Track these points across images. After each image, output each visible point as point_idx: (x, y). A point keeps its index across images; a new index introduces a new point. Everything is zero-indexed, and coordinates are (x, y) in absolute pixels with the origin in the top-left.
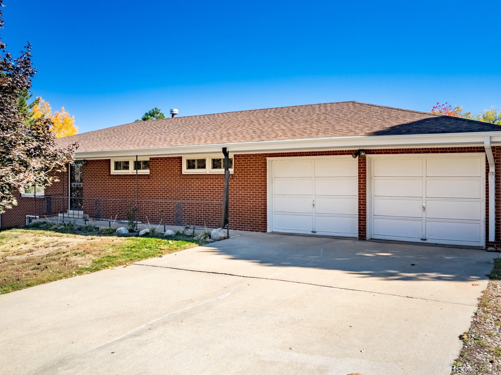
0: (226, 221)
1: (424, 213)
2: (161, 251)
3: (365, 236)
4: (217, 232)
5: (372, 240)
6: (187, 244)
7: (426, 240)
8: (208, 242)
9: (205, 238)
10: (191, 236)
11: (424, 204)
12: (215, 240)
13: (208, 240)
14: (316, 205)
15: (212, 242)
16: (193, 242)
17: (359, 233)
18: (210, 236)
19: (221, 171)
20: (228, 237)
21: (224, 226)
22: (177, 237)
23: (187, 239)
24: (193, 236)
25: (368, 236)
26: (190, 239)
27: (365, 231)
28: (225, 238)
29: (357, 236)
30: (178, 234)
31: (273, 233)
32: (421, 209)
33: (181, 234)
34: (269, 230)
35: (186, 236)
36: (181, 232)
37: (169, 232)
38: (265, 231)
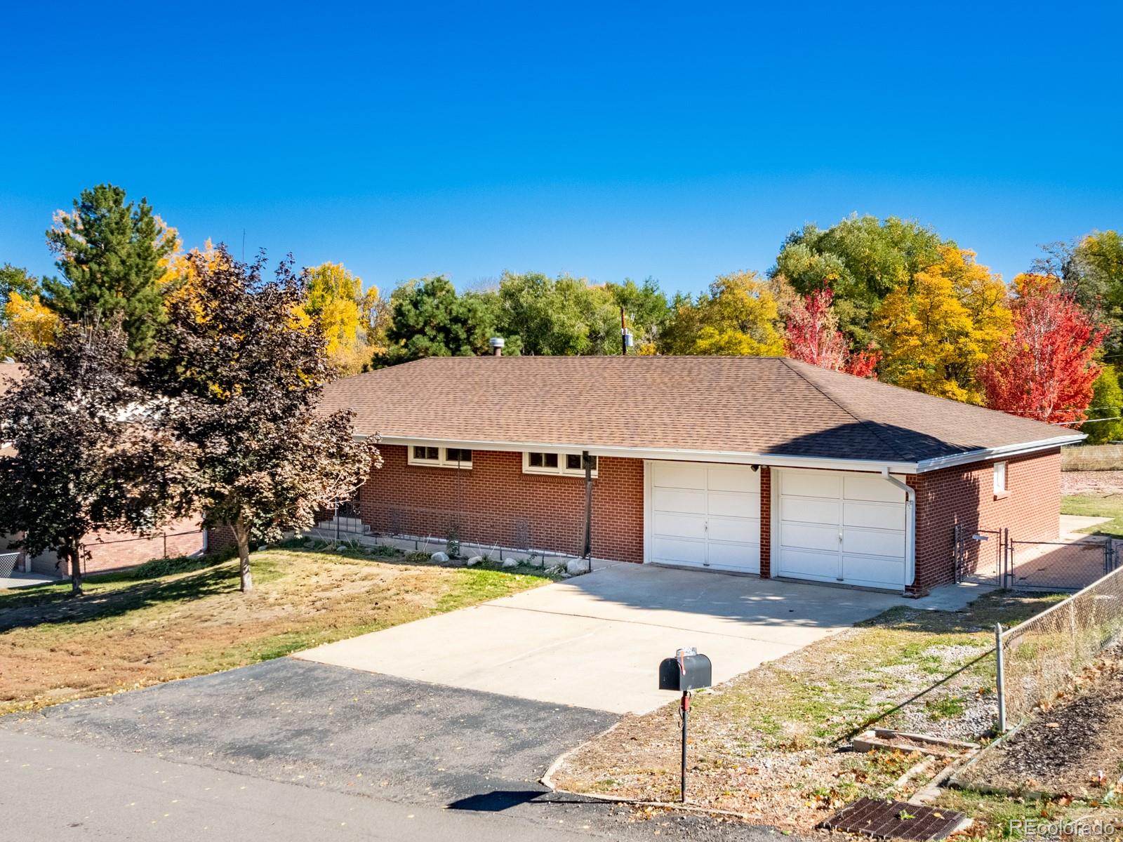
0: (587, 550)
1: (841, 546)
2: (510, 590)
3: (769, 574)
4: (576, 564)
5: (779, 578)
6: (539, 581)
7: (842, 580)
8: (564, 578)
9: (559, 572)
10: (540, 568)
11: (841, 534)
12: (573, 575)
13: (564, 575)
14: (709, 529)
15: (569, 578)
16: (546, 578)
17: (761, 569)
18: (566, 569)
19: (580, 473)
20: (590, 571)
21: (585, 556)
22: (522, 568)
23: (536, 572)
24: (542, 567)
25: (773, 573)
26: (540, 571)
27: (769, 566)
28: (585, 573)
29: (758, 572)
30: (521, 564)
31: (652, 564)
32: (838, 540)
33: (525, 565)
34: (646, 561)
35: (533, 567)
36: (526, 562)
37: (509, 561)
38: (641, 561)
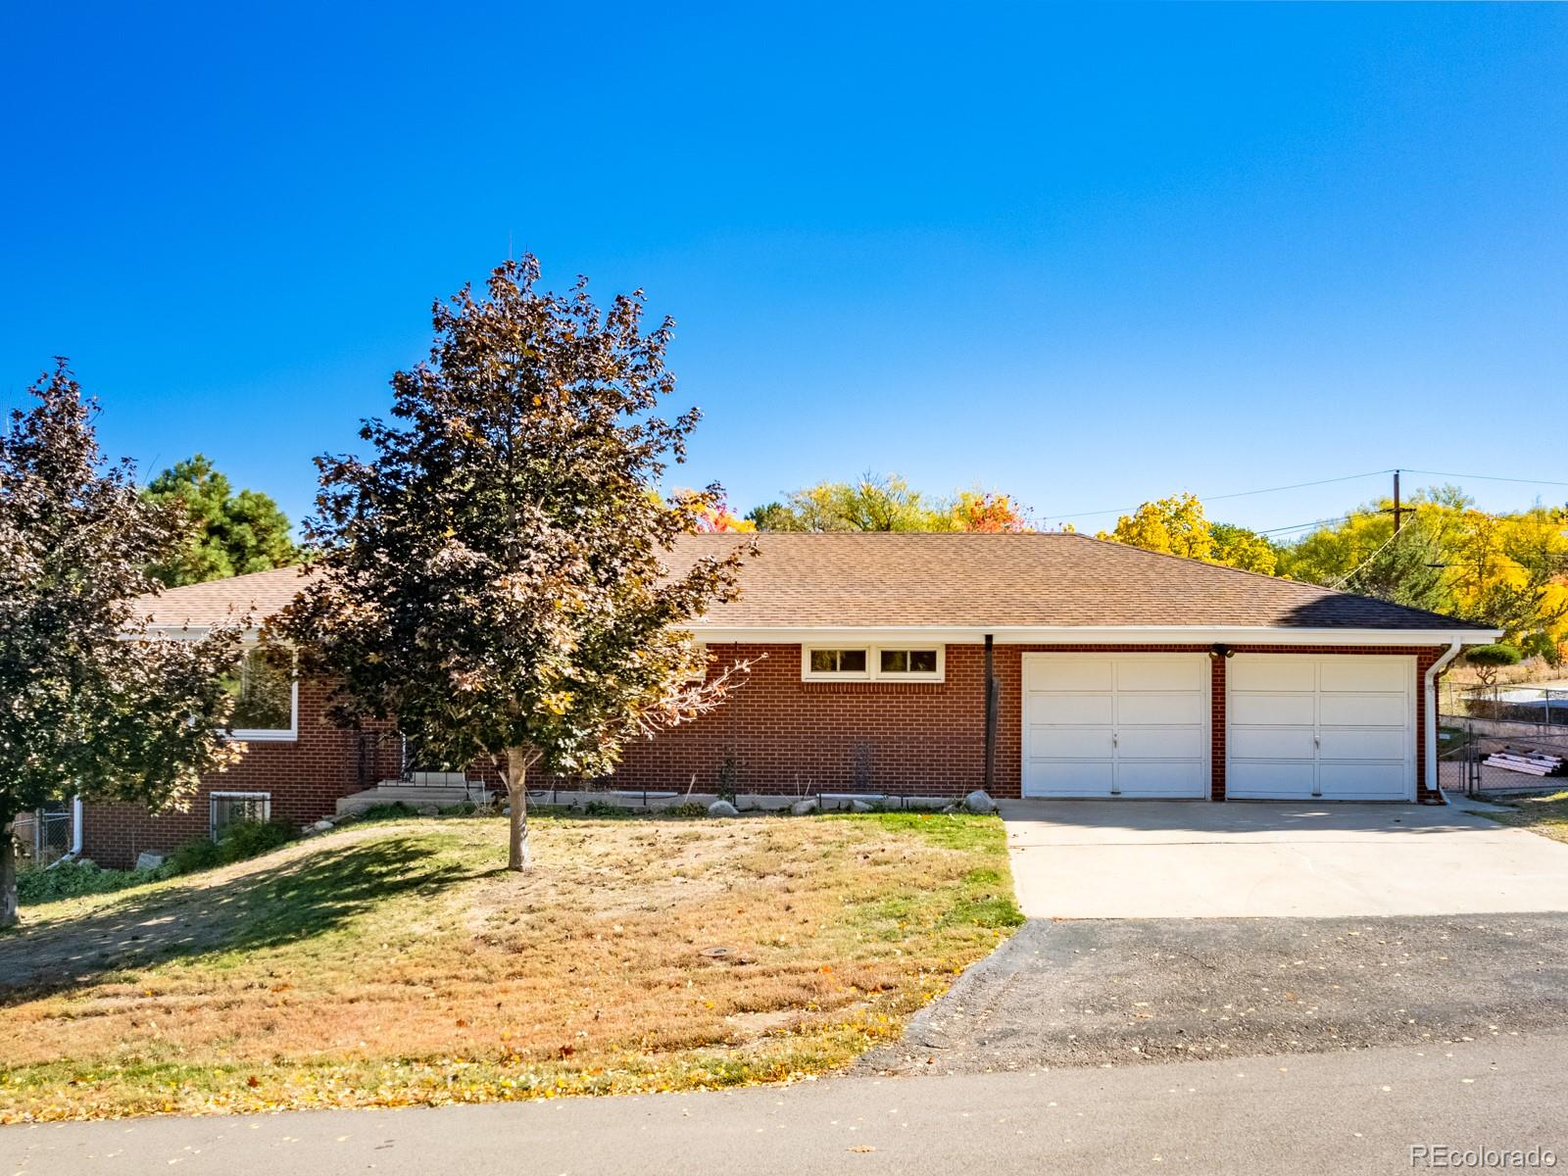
1: (1317, 751)
3: (1225, 794)
5: (1232, 800)
7: (1319, 794)
11: (1317, 737)
14: (1119, 744)
17: (1214, 789)
19: (909, 677)
25: (1228, 795)
27: (1225, 785)
29: (1209, 795)
31: (1032, 799)
32: (1313, 744)
34: (1023, 796)
38: (1019, 797)
